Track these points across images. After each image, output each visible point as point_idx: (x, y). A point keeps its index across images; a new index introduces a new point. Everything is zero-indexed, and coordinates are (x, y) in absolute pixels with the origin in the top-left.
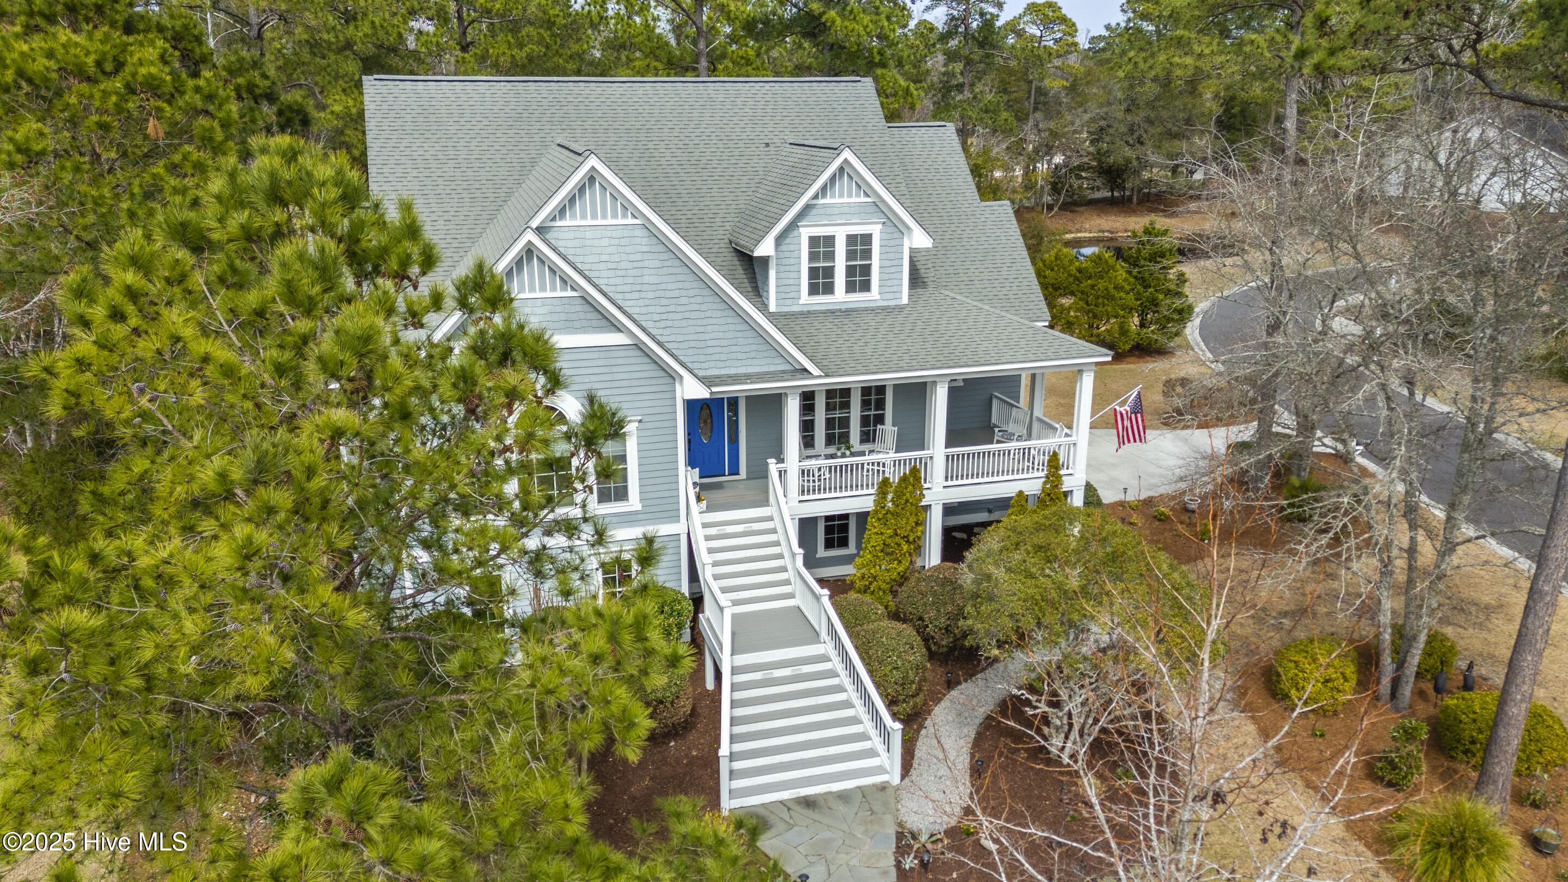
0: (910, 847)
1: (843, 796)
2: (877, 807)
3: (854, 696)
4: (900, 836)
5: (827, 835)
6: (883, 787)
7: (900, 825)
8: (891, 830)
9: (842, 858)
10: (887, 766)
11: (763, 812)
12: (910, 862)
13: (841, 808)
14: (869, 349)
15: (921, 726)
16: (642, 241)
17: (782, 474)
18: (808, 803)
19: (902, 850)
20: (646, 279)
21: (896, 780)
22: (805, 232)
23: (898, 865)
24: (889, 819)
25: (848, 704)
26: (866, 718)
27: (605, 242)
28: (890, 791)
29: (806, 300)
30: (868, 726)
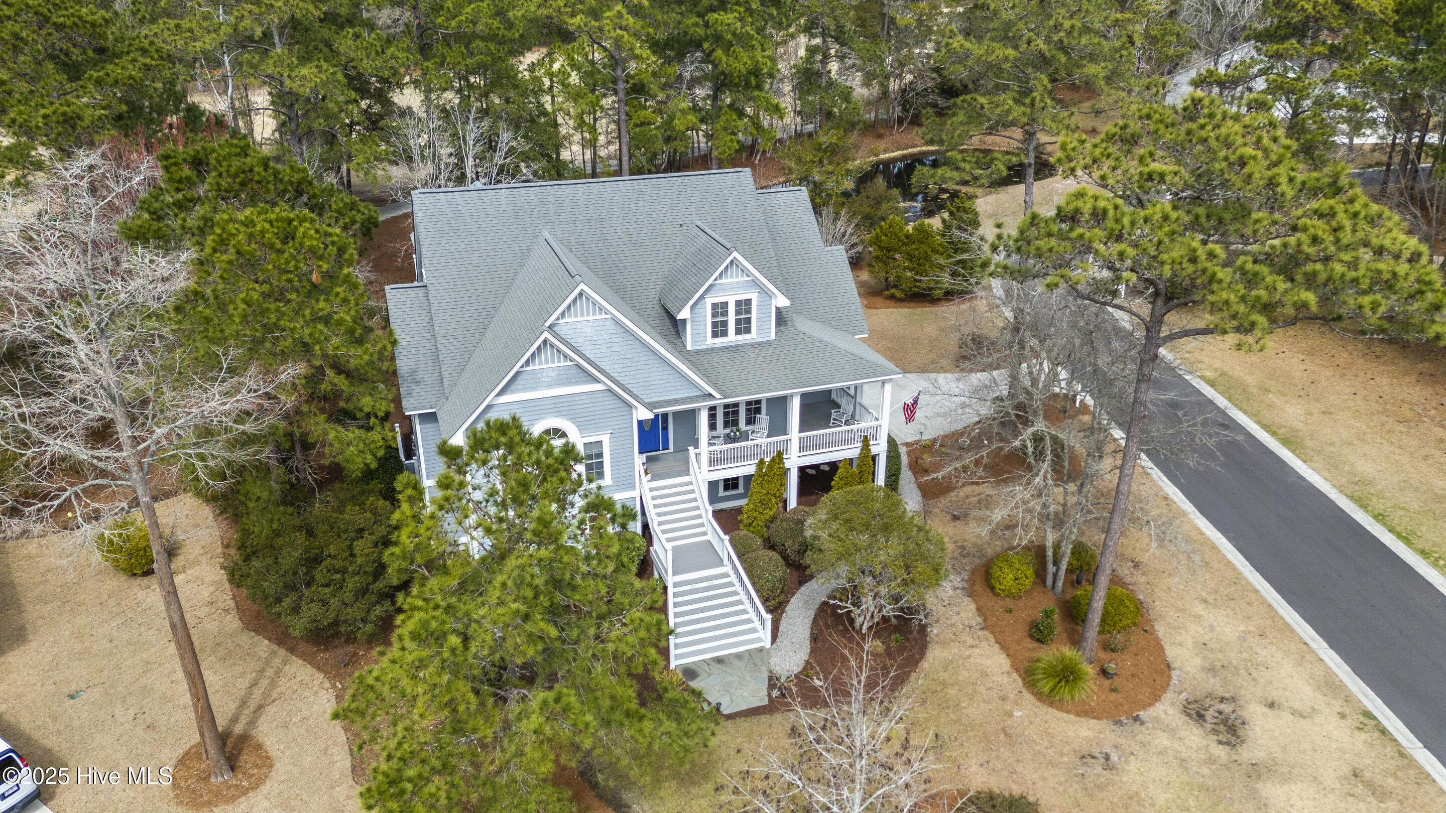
0: (775, 685)
1: (739, 656)
2: (758, 662)
3: (744, 598)
4: (770, 678)
5: (730, 679)
6: (761, 650)
7: (770, 672)
8: (765, 675)
9: (739, 692)
10: (763, 637)
11: (693, 667)
12: (775, 693)
13: (737, 663)
14: (750, 377)
15: (783, 611)
16: (611, 327)
17: (697, 456)
18: (719, 660)
19: (771, 686)
20: (614, 349)
21: (767, 644)
22: (709, 301)
23: (769, 695)
24: (764, 668)
25: (740, 602)
26: (751, 610)
27: (589, 329)
28: (765, 652)
29: (711, 342)
30: (752, 615)
